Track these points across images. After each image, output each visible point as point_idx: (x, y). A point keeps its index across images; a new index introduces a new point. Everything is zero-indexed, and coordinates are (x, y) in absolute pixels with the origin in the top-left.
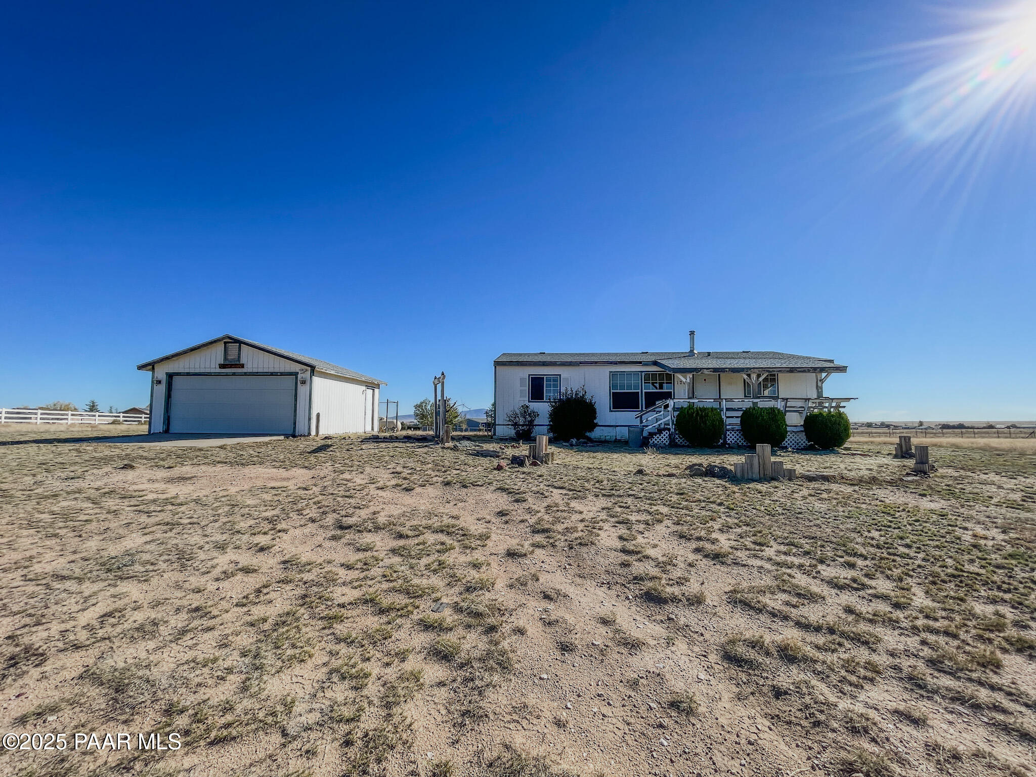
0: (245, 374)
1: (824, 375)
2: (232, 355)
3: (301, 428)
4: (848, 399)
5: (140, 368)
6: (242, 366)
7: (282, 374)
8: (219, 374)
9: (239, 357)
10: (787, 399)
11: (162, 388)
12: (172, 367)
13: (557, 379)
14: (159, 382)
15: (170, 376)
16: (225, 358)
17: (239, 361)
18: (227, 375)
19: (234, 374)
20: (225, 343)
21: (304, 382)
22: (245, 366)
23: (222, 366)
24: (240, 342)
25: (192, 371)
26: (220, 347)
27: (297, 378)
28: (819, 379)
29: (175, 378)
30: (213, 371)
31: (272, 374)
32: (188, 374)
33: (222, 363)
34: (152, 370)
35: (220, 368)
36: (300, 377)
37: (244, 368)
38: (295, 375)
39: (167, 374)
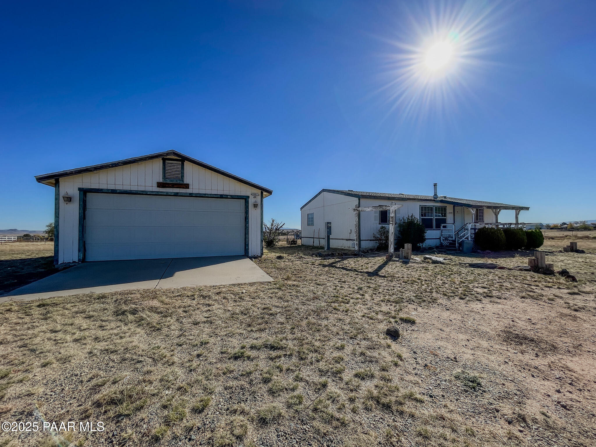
0: (191, 195)
2: (174, 172)
3: (254, 249)
5: (40, 179)
6: (187, 186)
7: (233, 197)
8: (157, 194)
9: (183, 176)
11: (75, 206)
12: (89, 181)
14: (69, 199)
15: (84, 192)
16: (164, 177)
17: (183, 181)
18: (167, 195)
19: (176, 195)
20: (164, 160)
21: (255, 206)
22: (190, 187)
23: (160, 185)
24: (183, 159)
25: (119, 187)
26: (158, 164)
27: (247, 202)
29: (90, 195)
30: (150, 189)
31: (222, 197)
32: (114, 192)
33: (161, 180)
34: (57, 184)
35: (158, 186)
36: (251, 201)
37: (188, 188)
38: (246, 199)
39: (80, 189)
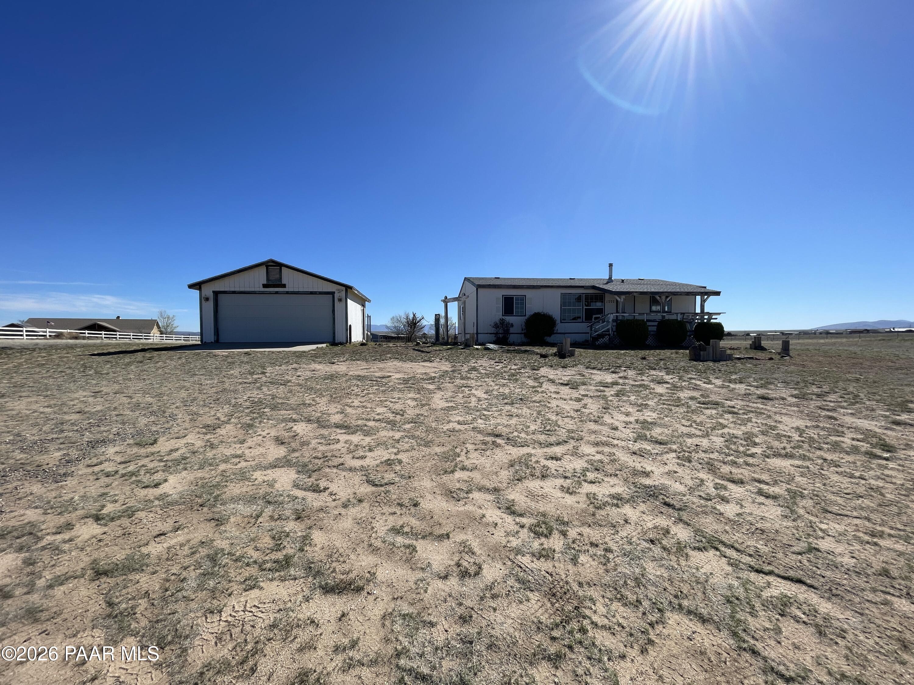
0: (287, 293)
1: (706, 297)
2: (274, 275)
3: (340, 337)
4: (719, 314)
5: (191, 286)
6: (284, 286)
7: (321, 293)
8: (262, 293)
9: (281, 278)
10: (684, 314)
11: (211, 304)
12: (219, 286)
13: (523, 299)
14: (207, 299)
15: (216, 294)
16: (268, 279)
17: (281, 281)
18: (270, 293)
19: (277, 293)
20: (267, 267)
21: (340, 300)
22: (287, 286)
23: (265, 286)
24: (280, 265)
25: (237, 289)
26: (263, 270)
27: (334, 297)
28: (703, 300)
29: (220, 296)
30: (257, 289)
31: (312, 293)
32: (234, 292)
33: (265, 283)
34: (200, 289)
35: (263, 287)
36: (337, 296)
37: (285, 287)
38: (333, 293)
39: (214, 292)
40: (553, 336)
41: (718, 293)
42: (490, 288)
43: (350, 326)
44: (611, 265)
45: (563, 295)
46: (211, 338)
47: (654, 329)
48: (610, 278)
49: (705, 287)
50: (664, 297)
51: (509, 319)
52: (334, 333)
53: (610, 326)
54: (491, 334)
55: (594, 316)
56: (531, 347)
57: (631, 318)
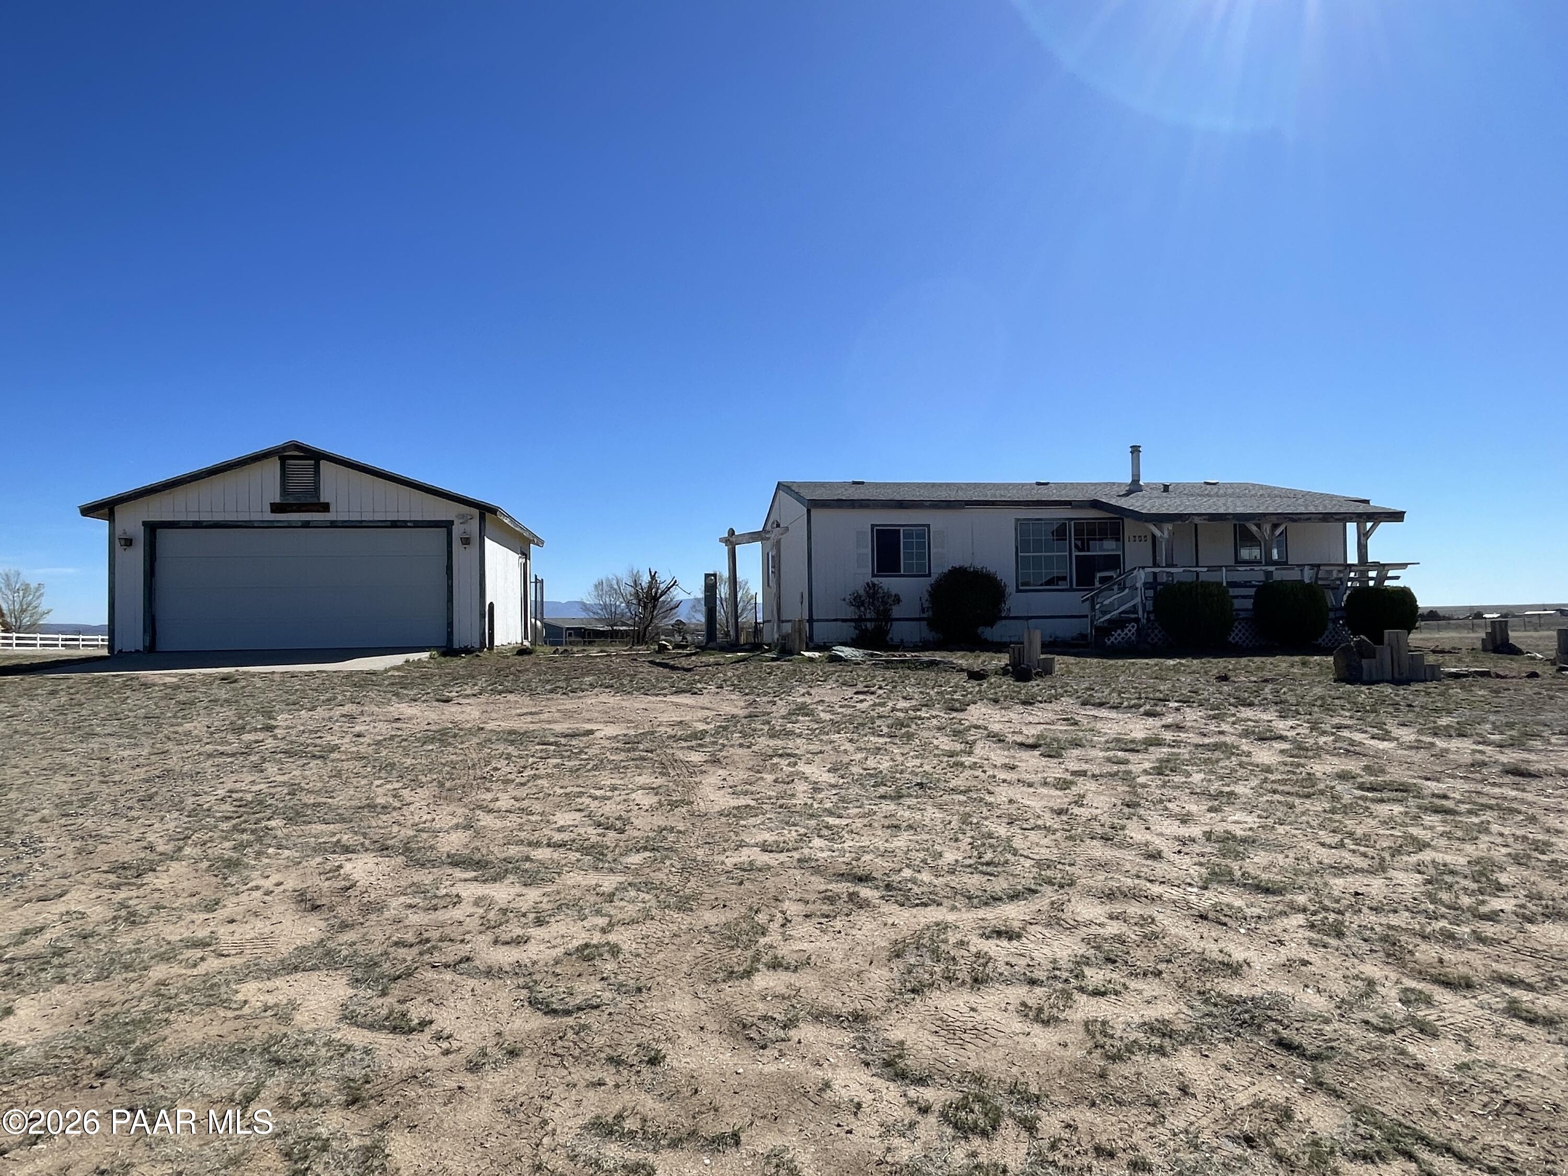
0: (334, 525)
1: (1369, 525)
2: (301, 479)
3: (465, 634)
4: (1403, 566)
5: (89, 511)
6: (325, 508)
7: (418, 524)
8: (270, 525)
9: (317, 489)
10: (1319, 566)
11: (137, 554)
12: (159, 509)
13: (922, 533)
14: (128, 542)
15: (152, 528)
16: (284, 491)
17: (319, 498)
18: (290, 525)
19: (306, 525)
20: (283, 460)
21: (466, 541)
22: (332, 508)
23: (276, 508)
24: (316, 457)
25: (205, 517)
26: (273, 468)
27: (450, 534)
28: (1362, 531)
29: (161, 533)
30: (257, 517)
31: (395, 524)
32: (197, 525)
33: (278, 500)
34: (111, 517)
35: (272, 511)
36: (457, 530)
37: (329, 511)
38: (447, 525)
39: (145, 524)
40: (1000, 625)
41: (1398, 516)
42: (840, 507)
43: (491, 605)
44: (1135, 450)
45: (1021, 524)
46: (134, 640)
47: (1249, 604)
48: (1136, 481)
49: (1367, 502)
50: (1267, 527)
51: (890, 584)
52: (450, 624)
53: (1138, 599)
54: (844, 621)
55: (1099, 575)
56: (944, 654)
57: (1190, 578)
